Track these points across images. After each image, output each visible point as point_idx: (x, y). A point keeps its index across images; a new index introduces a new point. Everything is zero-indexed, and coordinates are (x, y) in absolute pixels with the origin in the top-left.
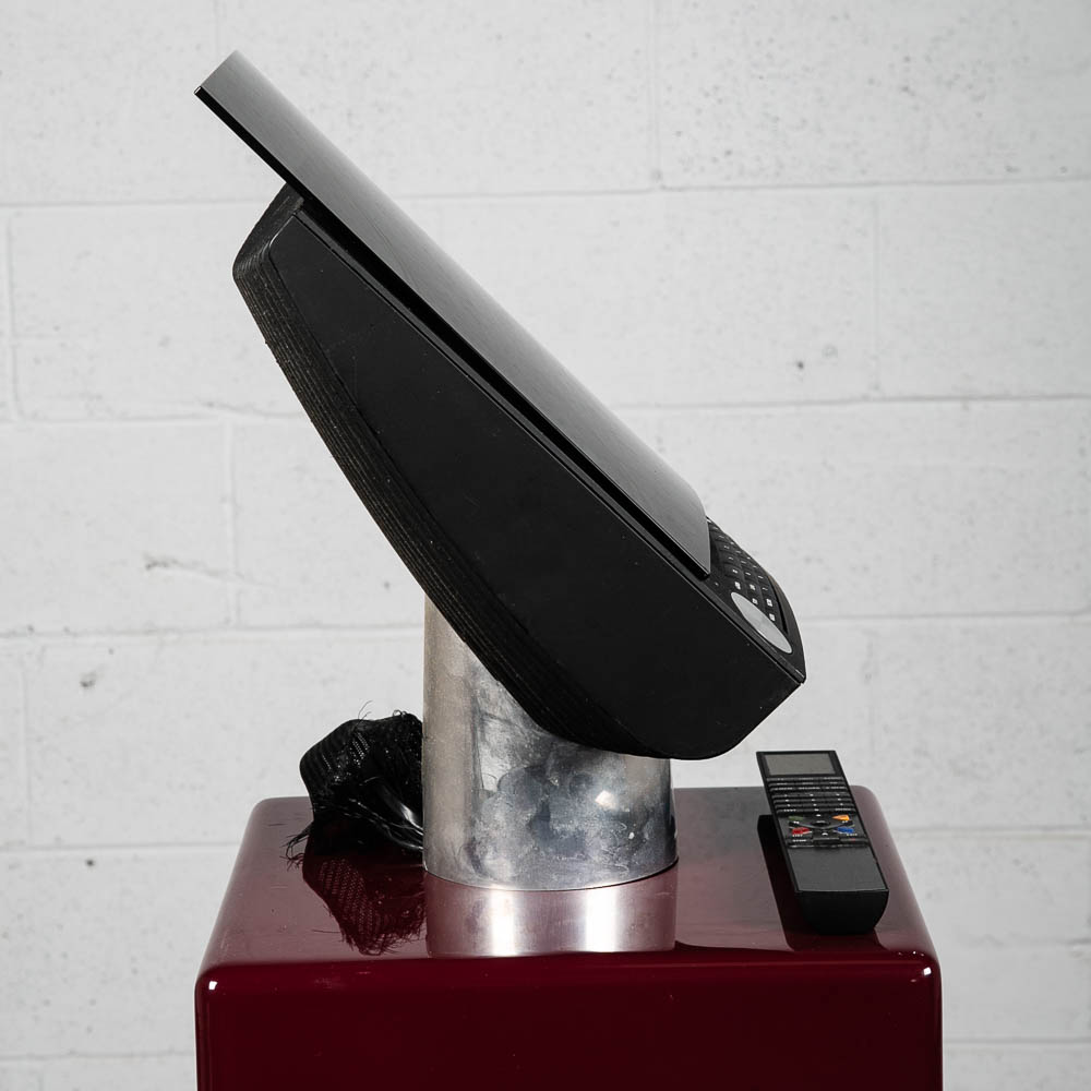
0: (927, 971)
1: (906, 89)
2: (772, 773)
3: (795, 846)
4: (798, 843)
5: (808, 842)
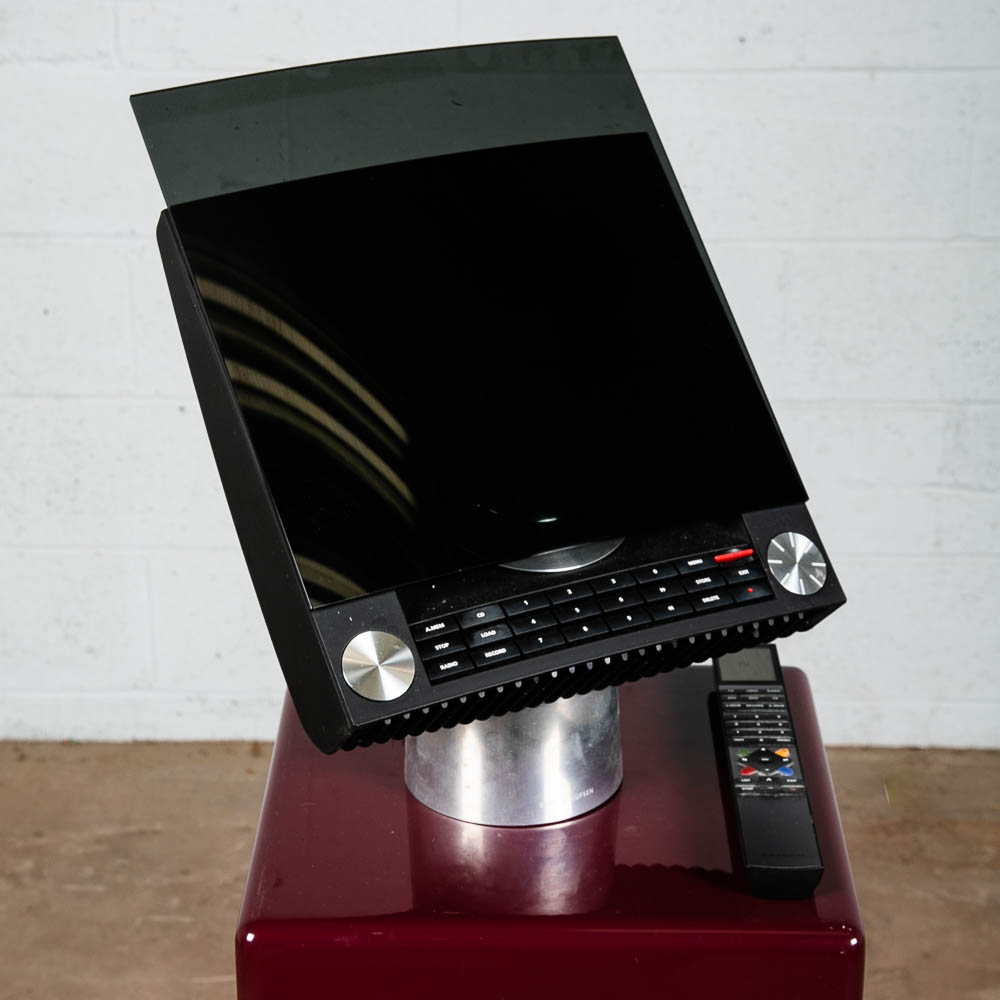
2: (725, 677)
3: (743, 794)
4: (746, 791)
5: (755, 790)
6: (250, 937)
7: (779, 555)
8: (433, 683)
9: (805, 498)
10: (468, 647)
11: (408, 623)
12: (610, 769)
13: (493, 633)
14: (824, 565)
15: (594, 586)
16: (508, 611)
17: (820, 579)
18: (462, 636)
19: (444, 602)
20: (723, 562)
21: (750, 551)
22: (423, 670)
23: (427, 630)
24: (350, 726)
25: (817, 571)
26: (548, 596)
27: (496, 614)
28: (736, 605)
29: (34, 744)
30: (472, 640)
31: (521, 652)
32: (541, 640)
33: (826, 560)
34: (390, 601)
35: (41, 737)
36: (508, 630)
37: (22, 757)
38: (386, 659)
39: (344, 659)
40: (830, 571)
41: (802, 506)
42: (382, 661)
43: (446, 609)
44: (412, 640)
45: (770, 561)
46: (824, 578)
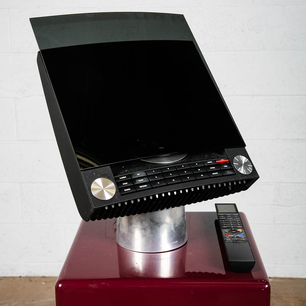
0: (267, 286)
1: (243, 31)
2: (220, 212)
3: (227, 241)
4: (228, 240)
5: (231, 240)
6: (60, 285)
7: (237, 162)
8: (122, 195)
9: (245, 145)
10: (134, 184)
11: (114, 176)
12: (183, 235)
13: (143, 180)
14: (252, 166)
15: (176, 167)
16: (147, 173)
17: (250, 170)
18: (132, 181)
19: (126, 171)
20: (219, 163)
21: (228, 160)
22: (119, 191)
23: (120, 178)
24: (93, 208)
25: (249, 167)
26: (161, 170)
27: (143, 174)
28: (223, 176)
29: (34, 277)
30: (135, 182)
31: (152, 186)
32: (158, 183)
33: (252, 164)
34: (108, 169)
35: (36, 275)
36: (148, 179)
37: (31, 281)
38: (106, 186)
39: (92, 186)
40: (253, 168)
41: (244, 148)
42: (104, 187)
43: (127, 172)
44: (115, 181)
45: (234, 163)
46: (252, 170)
